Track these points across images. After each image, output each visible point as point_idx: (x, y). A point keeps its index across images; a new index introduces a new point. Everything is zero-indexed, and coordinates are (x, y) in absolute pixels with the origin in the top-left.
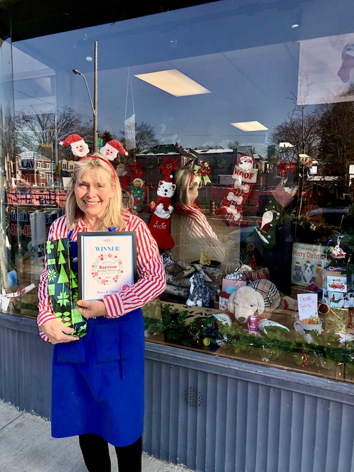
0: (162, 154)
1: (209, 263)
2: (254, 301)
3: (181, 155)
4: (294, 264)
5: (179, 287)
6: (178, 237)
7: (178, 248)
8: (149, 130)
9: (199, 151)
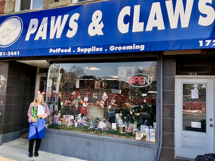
0: (87, 79)
1: (96, 118)
2: (103, 125)
3: (95, 80)
4: (116, 119)
5: (88, 124)
6: (89, 111)
7: (88, 115)
8: (81, 69)
9: (103, 79)
